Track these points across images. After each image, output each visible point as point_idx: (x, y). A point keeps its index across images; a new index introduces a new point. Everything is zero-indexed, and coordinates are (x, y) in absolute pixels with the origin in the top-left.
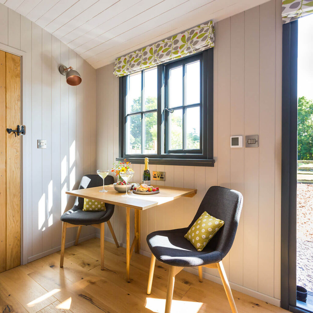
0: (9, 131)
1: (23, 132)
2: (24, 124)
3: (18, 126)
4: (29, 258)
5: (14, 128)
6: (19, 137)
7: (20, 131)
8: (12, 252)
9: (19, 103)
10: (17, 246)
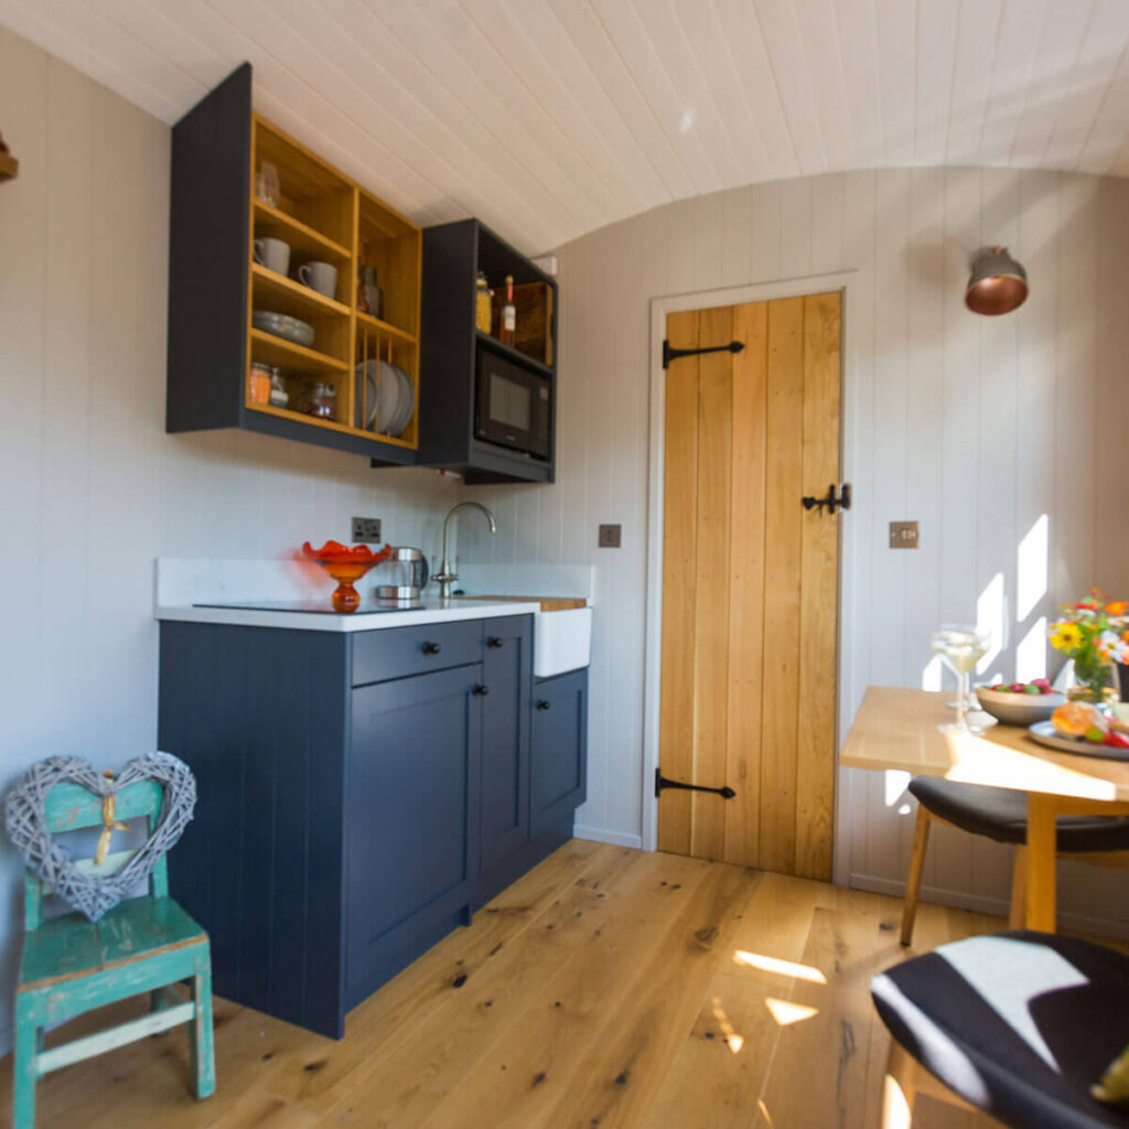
0: (808, 503)
1: (845, 502)
2: (846, 480)
3: (832, 488)
4: (854, 875)
5: (821, 494)
6: (834, 517)
7: (837, 500)
8: (809, 834)
9: (836, 421)
10: (822, 825)
